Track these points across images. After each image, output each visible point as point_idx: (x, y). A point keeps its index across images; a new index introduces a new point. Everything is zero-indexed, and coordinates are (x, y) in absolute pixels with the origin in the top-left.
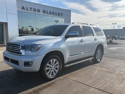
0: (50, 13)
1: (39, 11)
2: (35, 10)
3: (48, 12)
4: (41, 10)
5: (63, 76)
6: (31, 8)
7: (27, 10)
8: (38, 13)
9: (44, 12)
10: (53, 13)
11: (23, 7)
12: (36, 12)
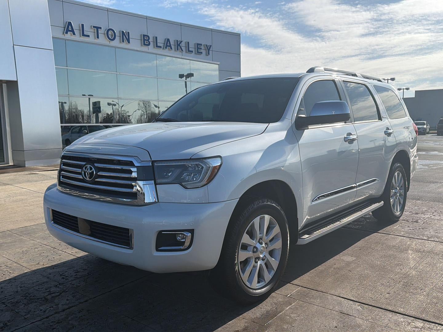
0: (167, 44)
1: (125, 37)
2: (111, 35)
3: (160, 42)
4: (135, 36)
5: (296, 282)
6: (98, 28)
7: (84, 35)
8: (124, 45)
9: (145, 40)
10: (178, 45)
11: (70, 24)
12: (116, 43)
